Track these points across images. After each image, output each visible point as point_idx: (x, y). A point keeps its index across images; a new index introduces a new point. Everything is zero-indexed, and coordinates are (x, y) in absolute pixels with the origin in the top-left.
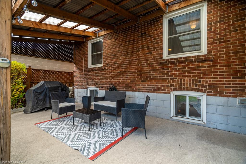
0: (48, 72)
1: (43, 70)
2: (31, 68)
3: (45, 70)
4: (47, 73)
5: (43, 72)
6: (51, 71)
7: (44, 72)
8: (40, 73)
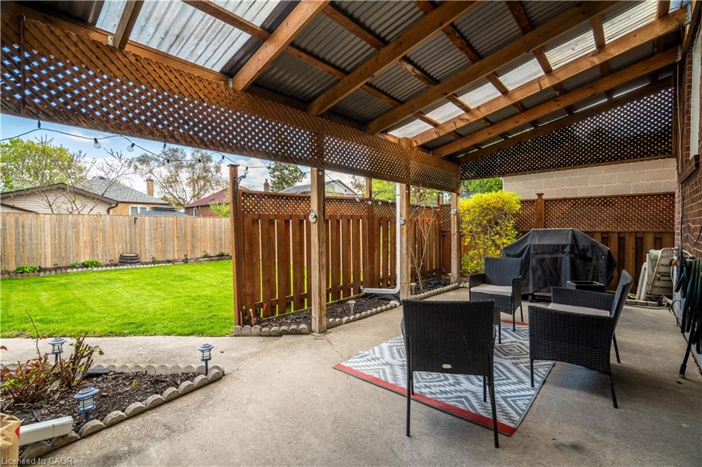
0: (587, 202)
1: (575, 199)
2: (544, 197)
3: (579, 199)
4: (585, 204)
5: (574, 204)
6: (600, 198)
7: (577, 202)
8: (566, 207)
